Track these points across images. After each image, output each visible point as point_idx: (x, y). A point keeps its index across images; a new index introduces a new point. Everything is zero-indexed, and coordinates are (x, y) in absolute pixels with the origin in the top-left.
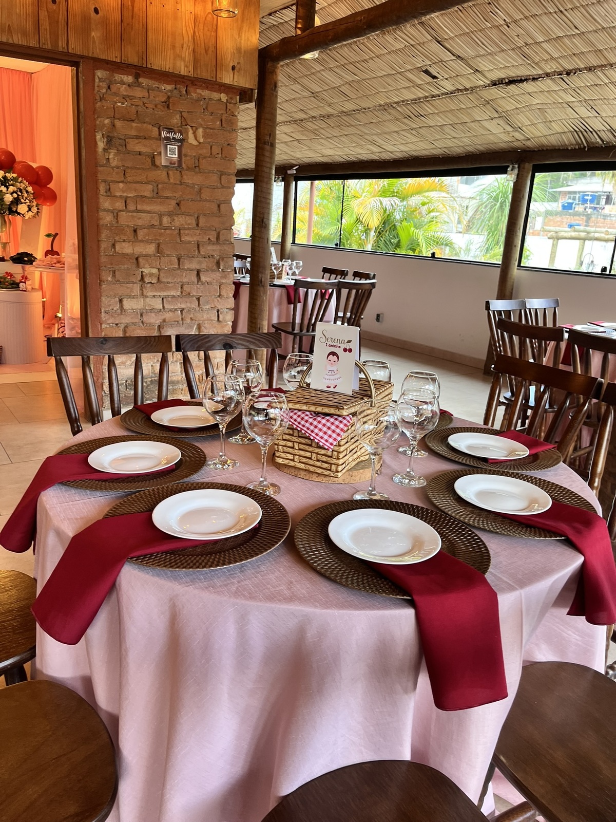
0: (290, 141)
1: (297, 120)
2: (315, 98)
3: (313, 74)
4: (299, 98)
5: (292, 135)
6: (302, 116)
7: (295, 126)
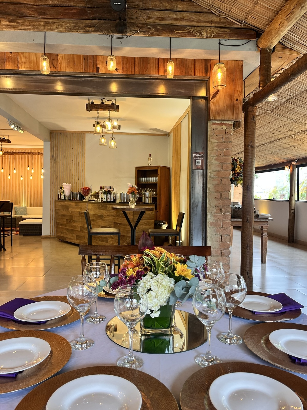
0: (289, 147)
1: (290, 136)
2: (295, 122)
3: (290, 110)
4: (287, 124)
5: (289, 143)
6: (291, 133)
7: (289, 139)
